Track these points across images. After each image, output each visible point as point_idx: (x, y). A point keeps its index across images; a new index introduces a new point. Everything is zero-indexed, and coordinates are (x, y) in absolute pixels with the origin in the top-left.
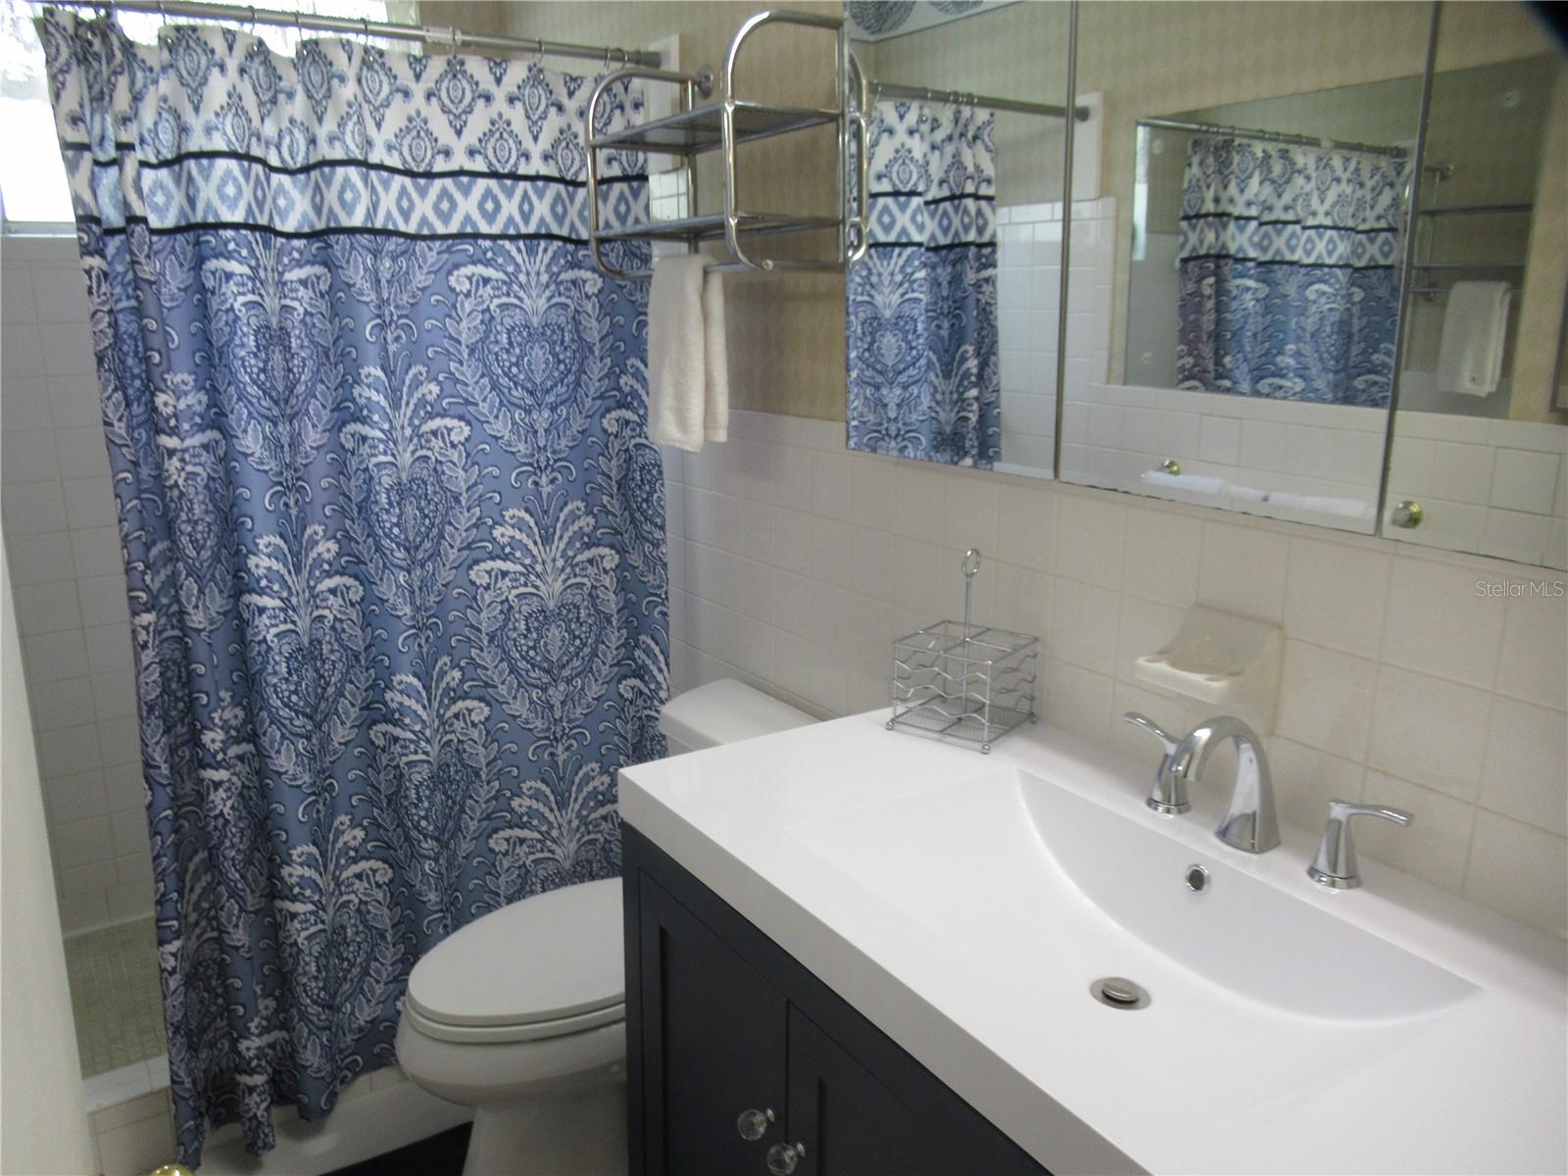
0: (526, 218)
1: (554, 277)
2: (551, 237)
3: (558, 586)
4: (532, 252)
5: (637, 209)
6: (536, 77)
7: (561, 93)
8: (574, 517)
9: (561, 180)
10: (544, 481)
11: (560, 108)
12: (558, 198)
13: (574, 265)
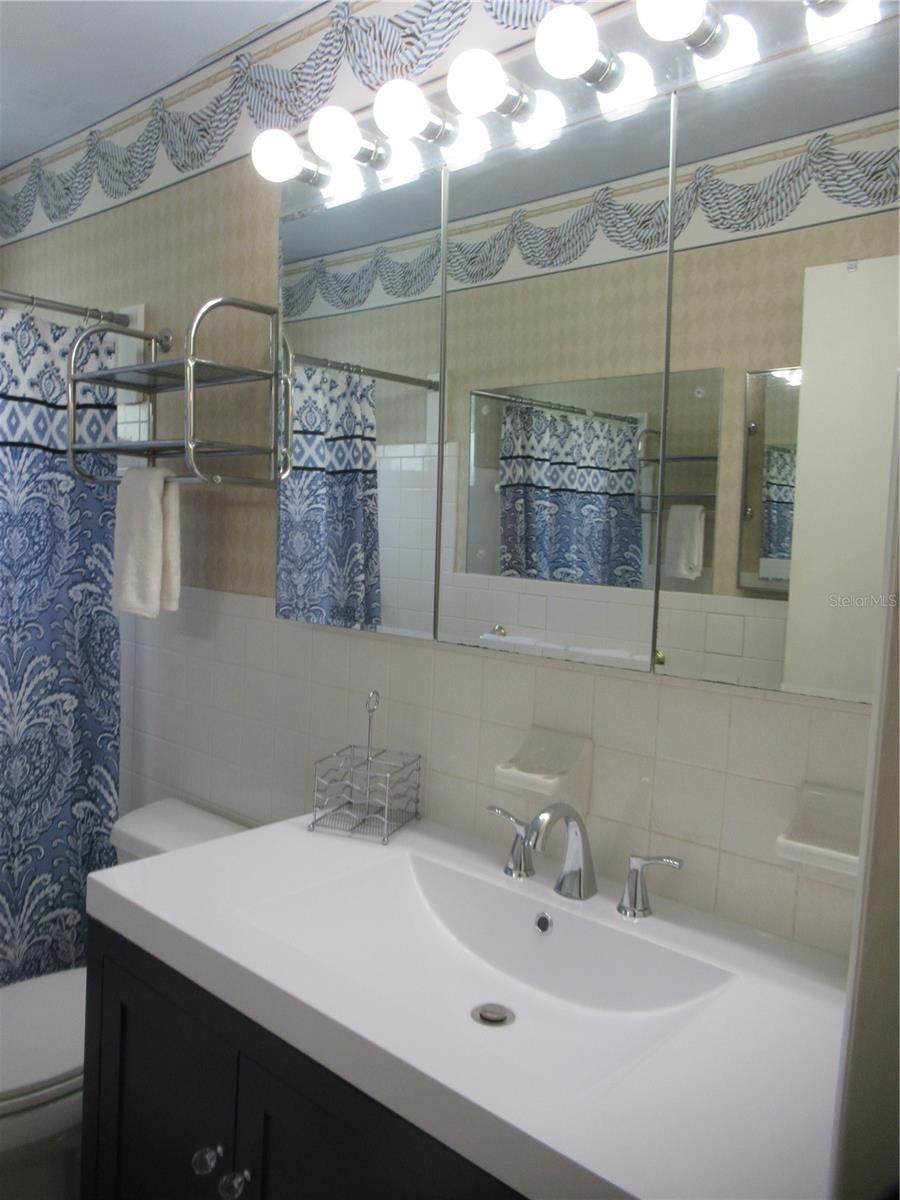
0: (13, 429)
1: (34, 477)
2: (32, 446)
3: (23, 725)
4: (16, 456)
5: (107, 429)
6: (28, 323)
7: (48, 338)
8: (39, 669)
9: (43, 403)
10: (15, 638)
11: (46, 348)
12: (40, 417)
13: (51, 469)
